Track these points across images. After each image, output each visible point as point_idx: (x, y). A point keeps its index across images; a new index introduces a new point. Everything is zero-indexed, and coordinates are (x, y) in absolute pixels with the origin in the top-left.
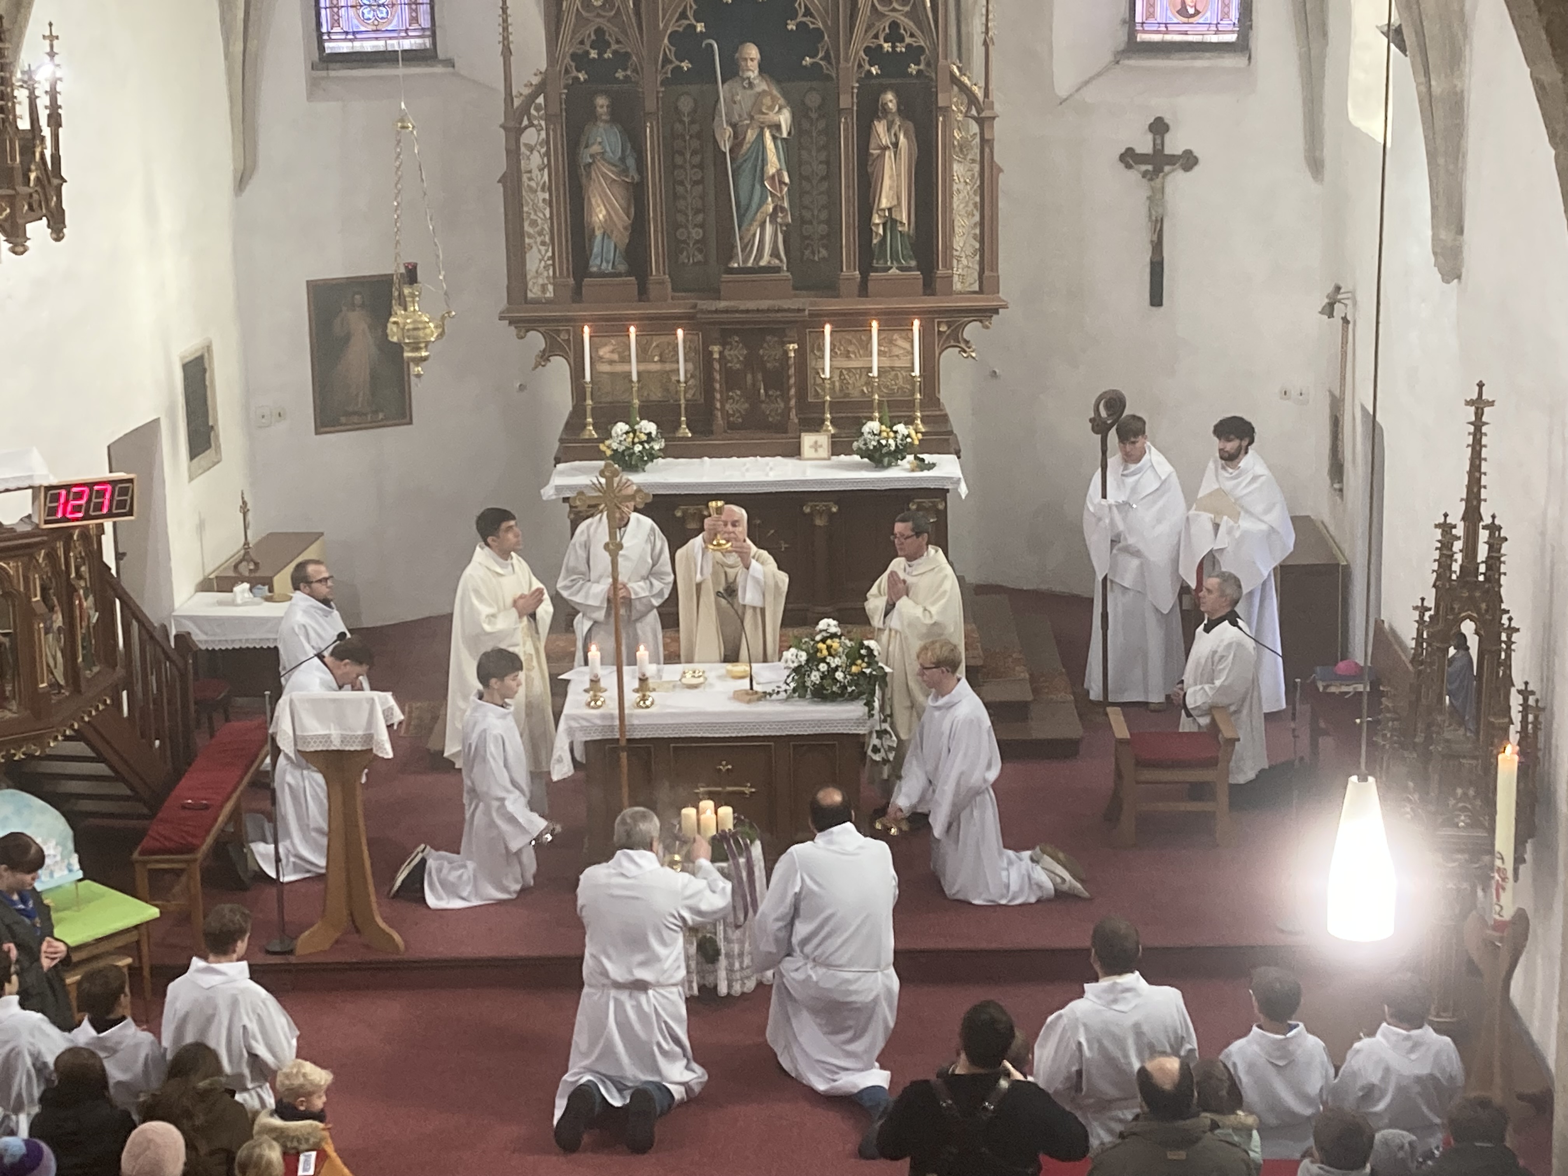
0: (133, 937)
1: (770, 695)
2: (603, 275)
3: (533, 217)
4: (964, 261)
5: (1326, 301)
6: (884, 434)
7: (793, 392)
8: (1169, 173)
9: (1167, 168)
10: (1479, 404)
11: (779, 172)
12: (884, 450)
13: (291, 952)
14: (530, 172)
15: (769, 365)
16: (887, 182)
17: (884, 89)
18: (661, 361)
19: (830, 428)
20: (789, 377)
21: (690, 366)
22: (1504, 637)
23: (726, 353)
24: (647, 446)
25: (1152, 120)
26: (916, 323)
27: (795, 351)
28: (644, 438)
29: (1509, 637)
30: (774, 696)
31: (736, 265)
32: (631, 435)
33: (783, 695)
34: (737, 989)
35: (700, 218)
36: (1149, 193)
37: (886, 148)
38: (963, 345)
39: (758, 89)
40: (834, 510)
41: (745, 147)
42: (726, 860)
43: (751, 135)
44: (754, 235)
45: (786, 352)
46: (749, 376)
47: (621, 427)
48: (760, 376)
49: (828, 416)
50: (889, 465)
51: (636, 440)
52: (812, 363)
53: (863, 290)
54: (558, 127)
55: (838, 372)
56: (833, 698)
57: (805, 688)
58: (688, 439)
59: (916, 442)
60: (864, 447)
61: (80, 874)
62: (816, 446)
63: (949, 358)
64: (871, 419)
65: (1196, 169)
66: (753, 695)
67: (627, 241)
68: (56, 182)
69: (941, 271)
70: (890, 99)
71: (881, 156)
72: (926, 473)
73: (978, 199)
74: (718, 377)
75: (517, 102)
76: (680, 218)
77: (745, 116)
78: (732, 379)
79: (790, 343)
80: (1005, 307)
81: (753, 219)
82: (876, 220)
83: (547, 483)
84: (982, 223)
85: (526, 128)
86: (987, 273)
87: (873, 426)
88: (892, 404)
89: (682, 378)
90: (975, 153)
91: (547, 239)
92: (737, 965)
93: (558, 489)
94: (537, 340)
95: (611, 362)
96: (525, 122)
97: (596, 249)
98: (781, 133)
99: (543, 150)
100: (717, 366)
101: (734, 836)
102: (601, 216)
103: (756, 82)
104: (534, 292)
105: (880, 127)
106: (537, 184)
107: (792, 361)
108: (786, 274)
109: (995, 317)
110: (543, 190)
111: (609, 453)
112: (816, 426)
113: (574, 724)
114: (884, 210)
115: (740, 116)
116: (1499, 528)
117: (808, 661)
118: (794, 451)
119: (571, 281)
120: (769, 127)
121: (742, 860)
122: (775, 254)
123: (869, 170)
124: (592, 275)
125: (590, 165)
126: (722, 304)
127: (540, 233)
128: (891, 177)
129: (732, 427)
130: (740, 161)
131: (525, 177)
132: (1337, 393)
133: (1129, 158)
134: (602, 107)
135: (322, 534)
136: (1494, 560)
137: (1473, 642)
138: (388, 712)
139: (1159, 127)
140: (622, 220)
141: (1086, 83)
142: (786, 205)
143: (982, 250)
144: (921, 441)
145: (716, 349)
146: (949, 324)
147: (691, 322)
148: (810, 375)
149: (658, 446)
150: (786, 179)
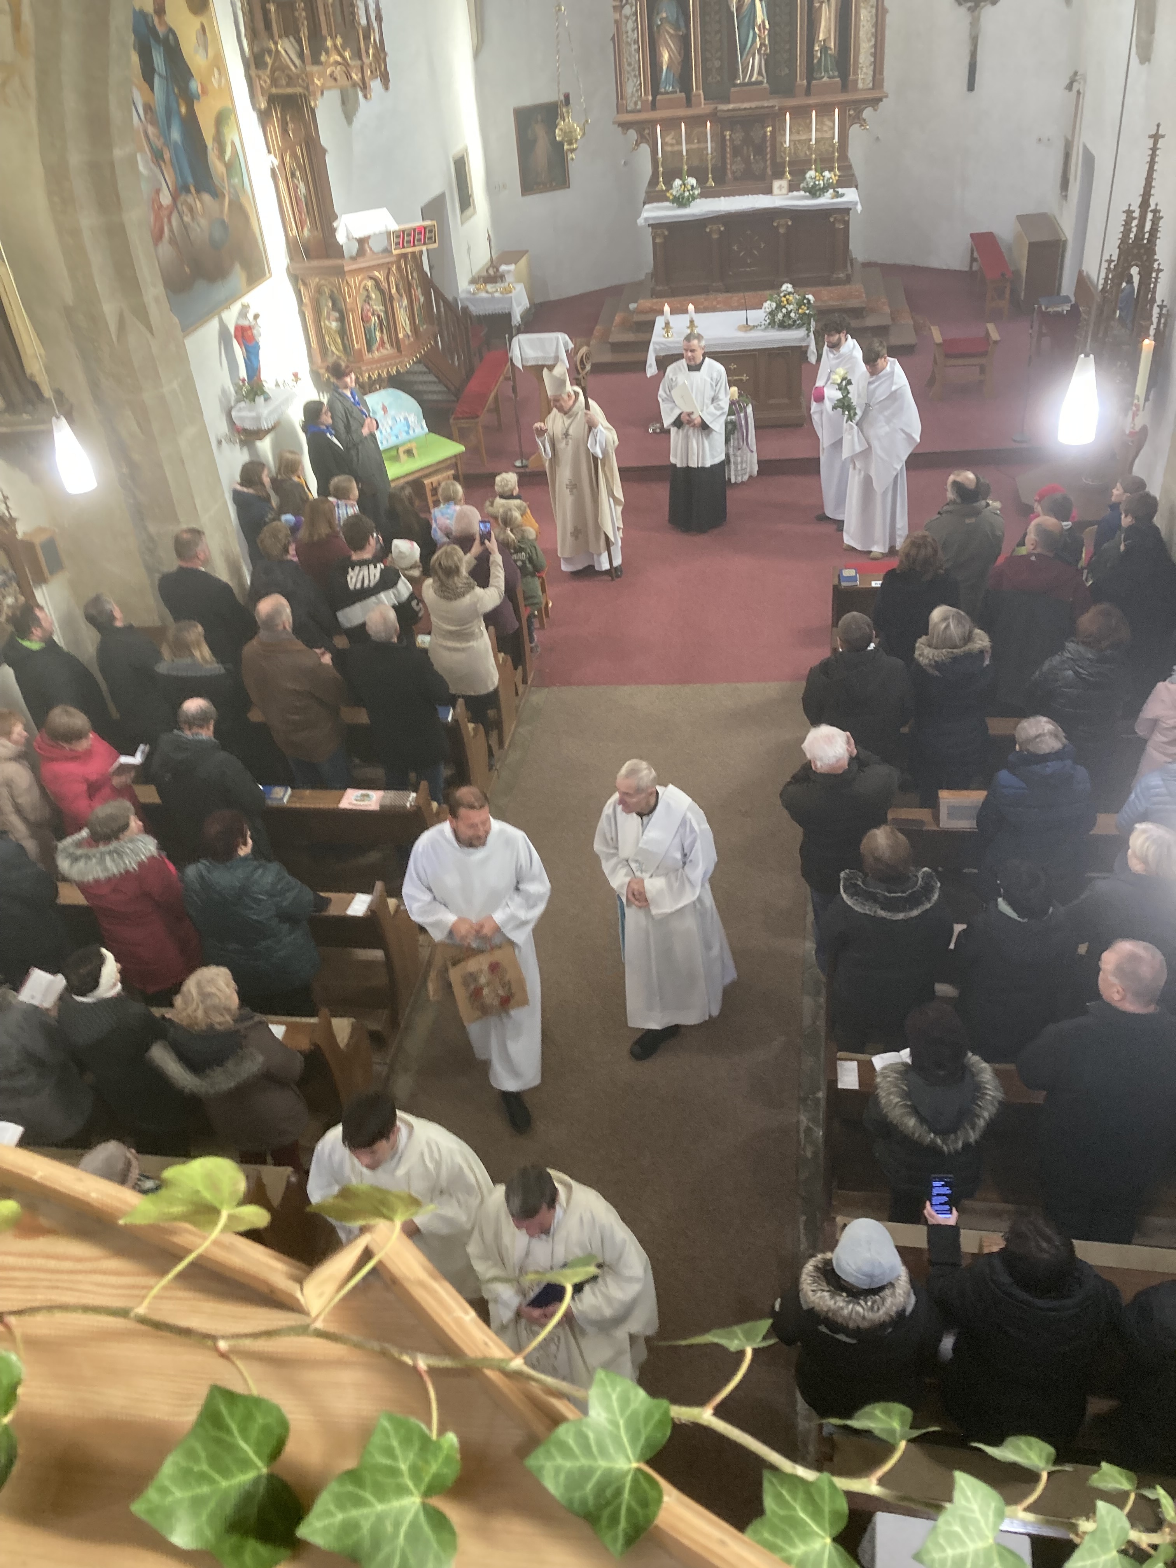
0: (454, 461)
1: (757, 327)
2: (668, 93)
3: (629, 59)
4: (864, 70)
5: (1068, 81)
6: (818, 178)
7: (769, 156)
8: (983, 7)
9: (982, 4)
10: (1156, 137)
11: (763, 21)
12: (817, 187)
14: (627, 32)
15: (756, 141)
16: (823, 24)
18: (699, 142)
19: (788, 176)
20: (767, 148)
21: (714, 144)
22: (1154, 275)
23: (733, 135)
24: (691, 192)
26: (837, 110)
27: (770, 131)
28: (690, 188)
29: (1157, 275)
30: (759, 328)
31: (739, 82)
32: (683, 186)
33: (763, 327)
34: (739, 479)
35: (719, 54)
36: (971, 21)
37: (823, 2)
38: (862, 122)
40: (790, 223)
41: (745, 8)
42: (734, 414)
44: (749, 62)
45: (766, 132)
46: (745, 148)
47: (677, 182)
48: (751, 149)
49: (788, 169)
50: (820, 196)
51: (686, 189)
52: (778, 139)
53: (808, 92)
55: (792, 143)
56: (789, 327)
57: (774, 322)
58: (711, 187)
59: (835, 182)
60: (806, 186)
61: (426, 430)
62: (780, 187)
63: (855, 130)
64: (811, 169)
66: (747, 327)
67: (680, 72)
68: (383, 54)
69: (851, 77)
71: (820, 7)
72: (839, 200)
73: (874, 30)
74: (728, 150)
76: (708, 55)
78: (736, 151)
79: (768, 127)
80: (887, 97)
81: (748, 53)
82: (817, 48)
83: (639, 216)
84: (875, 46)
85: (625, 5)
86: (877, 76)
87: (811, 173)
88: (823, 160)
89: (709, 151)
91: (637, 72)
92: (739, 468)
93: (646, 219)
94: (633, 134)
95: (672, 145)
96: (624, 2)
97: (664, 77)
99: (634, 18)
100: (728, 143)
101: (738, 402)
102: (666, 58)
104: (630, 106)
106: (631, 39)
107: (768, 138)
108: (765, 85)
109: (881, 103)
110: (634, 43)
111: (671, 197)
112: (780, 175)
113: (658, 347)
114: (821, 41)
116: (1159, 211)
117: (776, 308)
118: (769, 191)
119: (650, 97)
121: (742, 415)
122: (760, 73)
123: (813, 17)
124: (662, 94)
125: (660, 26)
126: (731, 106)
127: (633, 69)
128: (826, 21)
129: (736, 179)
130: (742, 17)
131: (624, 35)
132: (1070, 138)
135: (527, 251)
136: (1154, 231)
137: (1136, 279)
138: (566, 344)
140: (677, 60)
142: (767, 42)
143: (875, 62)
144: (837, 181)
145: (728, 133)
146: (855, 110)
147: (714, 116)
148: (778, 145)
149: (696, 192)
150: (767, 26)
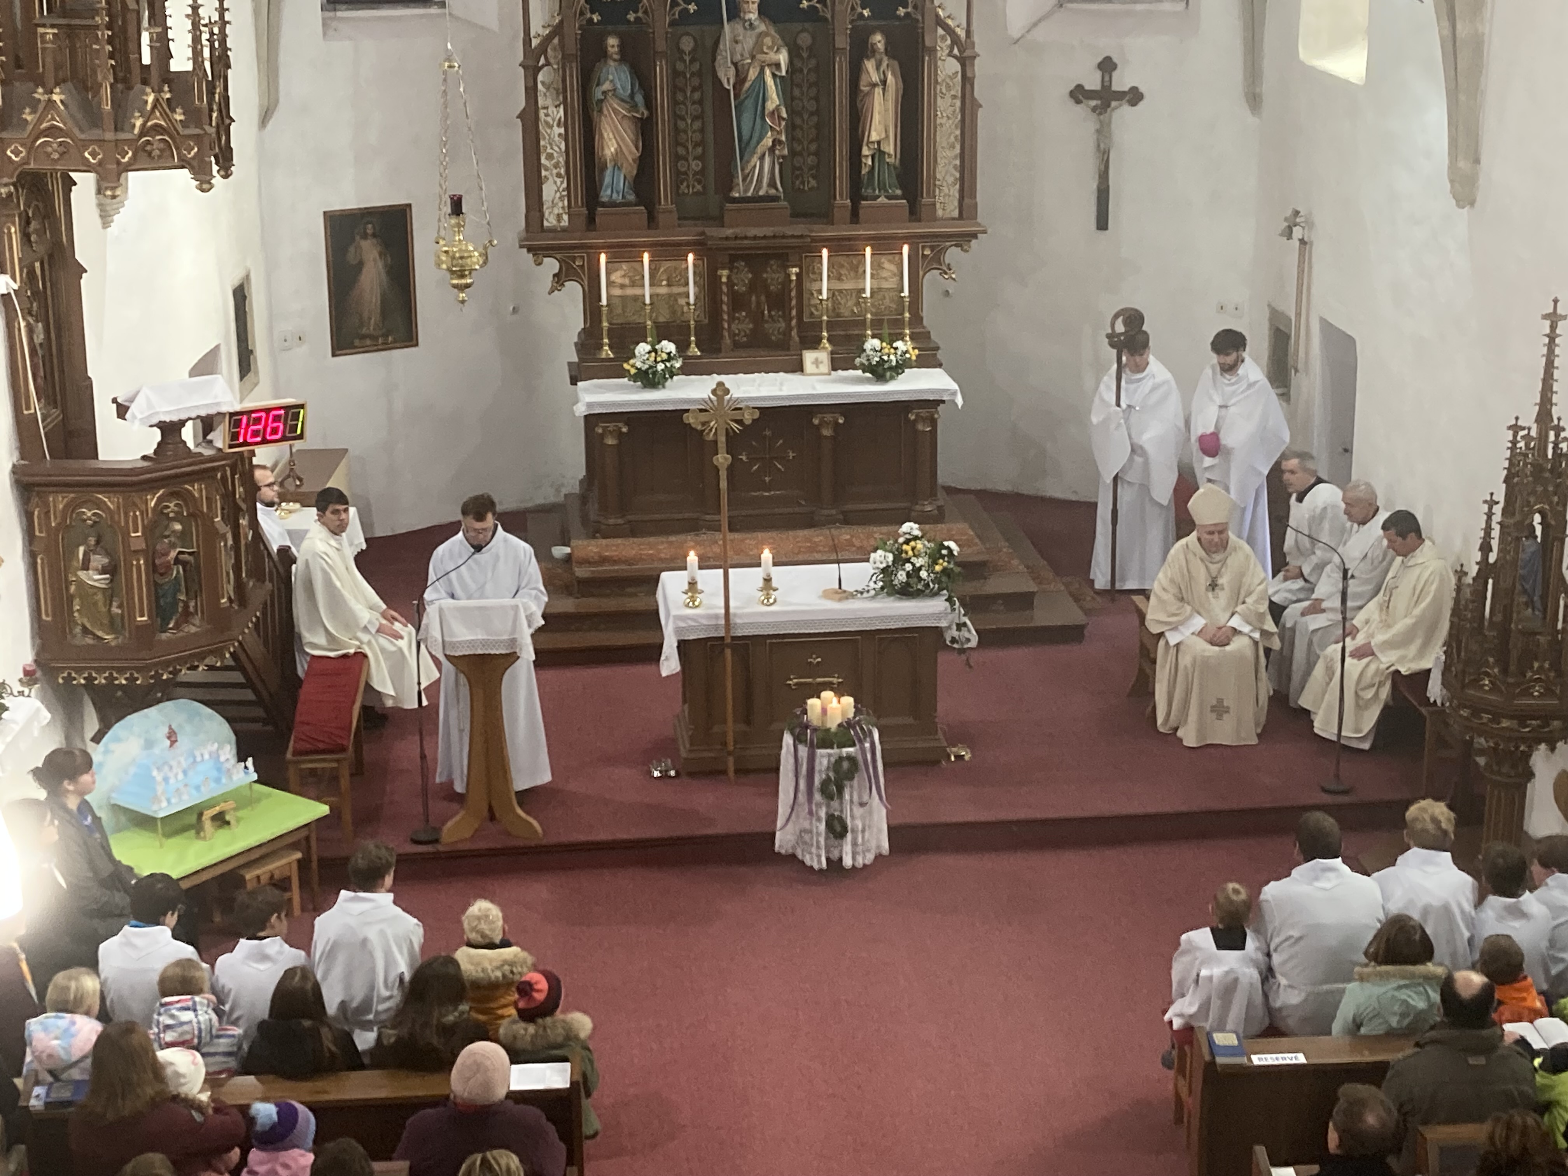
0: (304, 833)
1: (862, 593)
2: (613, 204)
3: (549, 150)
4: (945, 189)
5: (1286, 224)
6: (886, 351)
7: (794, 313)
8: (1116, 108)
9: (1114, 104)
10: (1554, 318)
11: (777, 108)
12: (886, 366)
13: (436, 841)
14: (546, 108)
15: (772, 288)
16: (877, 117)
17: (872, 31)
18: (669, 285)
19: (827, 345)
20: (791, 300)
21: (700, 289)
23: (734, 277)
24: (668, 365)
25: (1100, 59)
26: (906, 249)
27: (797, 275)
28: (665, 356)
30: (865, 595)
31: (737, 195)
32: (653, 354)
33: (872, 593)
34: (860, 862)
35: (699, 150)
36: (1098, 126)
37: (874, 85)
38: (945, 268)
39: (758, 31)
40: (841, 420)
41: (747, 85)
43: (753, 74)
44: (755, 166)
45: (788, 276)
46: (754, 298)
47: (643, 348)
48: (763, 298)
49: (825, 334)
50: (892, 378)
51: (659, 359)
52: (807, 285)
53: (855, 217)
54: (574, 65)
55: (832, 294)
56: (917, 594)
57: (891, 586)
58: (699, 357)
59: (914, 358)
60: (866, 363)
61: (255, 777)
62: (817, 363)
63: (931, 279)
64: (869, 336)
65: (1141, 104)
66: (841, 592)
67: (635, 172)
68: (227, 121)
69: (925, 200)
70: (878, 40)
71: (870, 94)
72: (923, 387)
73: (958, 132)
74: (725, 299)
75: (535, 42)
76: (681, 151)
77: (747, 55)
78: (738, 302)
79: (793, 267)
80: (985, 232)
81: (754, 153)
82: (865, 151)
84: (962, 155)
85: (543, 66)
86: (967, 201)
87: (872, 343)
88: (887, 323)
89: (692, 300)
90: (957, 90)
91: (563, 171)
93: (590, 405)
94: (551, 265)
95: (622, 286)
96: (542, 61)
97: (607, 180)
98: (780, 71)
99: (560, 88)
100: (725, 289)
101: (859, 722)
102: (613, 150)
103: (756, 23)
104: (550, 221)
105: (870, 65)
106: (554, 120)
107: (793, 284)
109: (974, 241)
110: (559, 125)
111: (633, 371)
112: (814, 344)
113: (675, 624)
114: (873, 142)
115: (742, 55)
116: (1564, 429)
117: (894, 562)
118: (797, 367)
119: (584, 210)
120: (769, 65)
121: (867, 745)
122: (772, 184)
123: (859, 106)
124: (604, 205)
125: (601, 101)
126: (729, 232)
127: (556, 166)
128: (880, 114)
129: (737, 345)
130: (742, 97)
131: (542, 113)
133: (1079, 94)
134: (613, 46)
135: (348, 452)
139: (1107, 66)
140: (632, 152)
141: (1035, 25)
142: (783, 138)
143: (962, 179)
144: (918, 356)
145: (725, 273)
146: (932, 248)
147: (701, 247)
148: (806, 296)
149: (678, 365)
150: (785, 115)
